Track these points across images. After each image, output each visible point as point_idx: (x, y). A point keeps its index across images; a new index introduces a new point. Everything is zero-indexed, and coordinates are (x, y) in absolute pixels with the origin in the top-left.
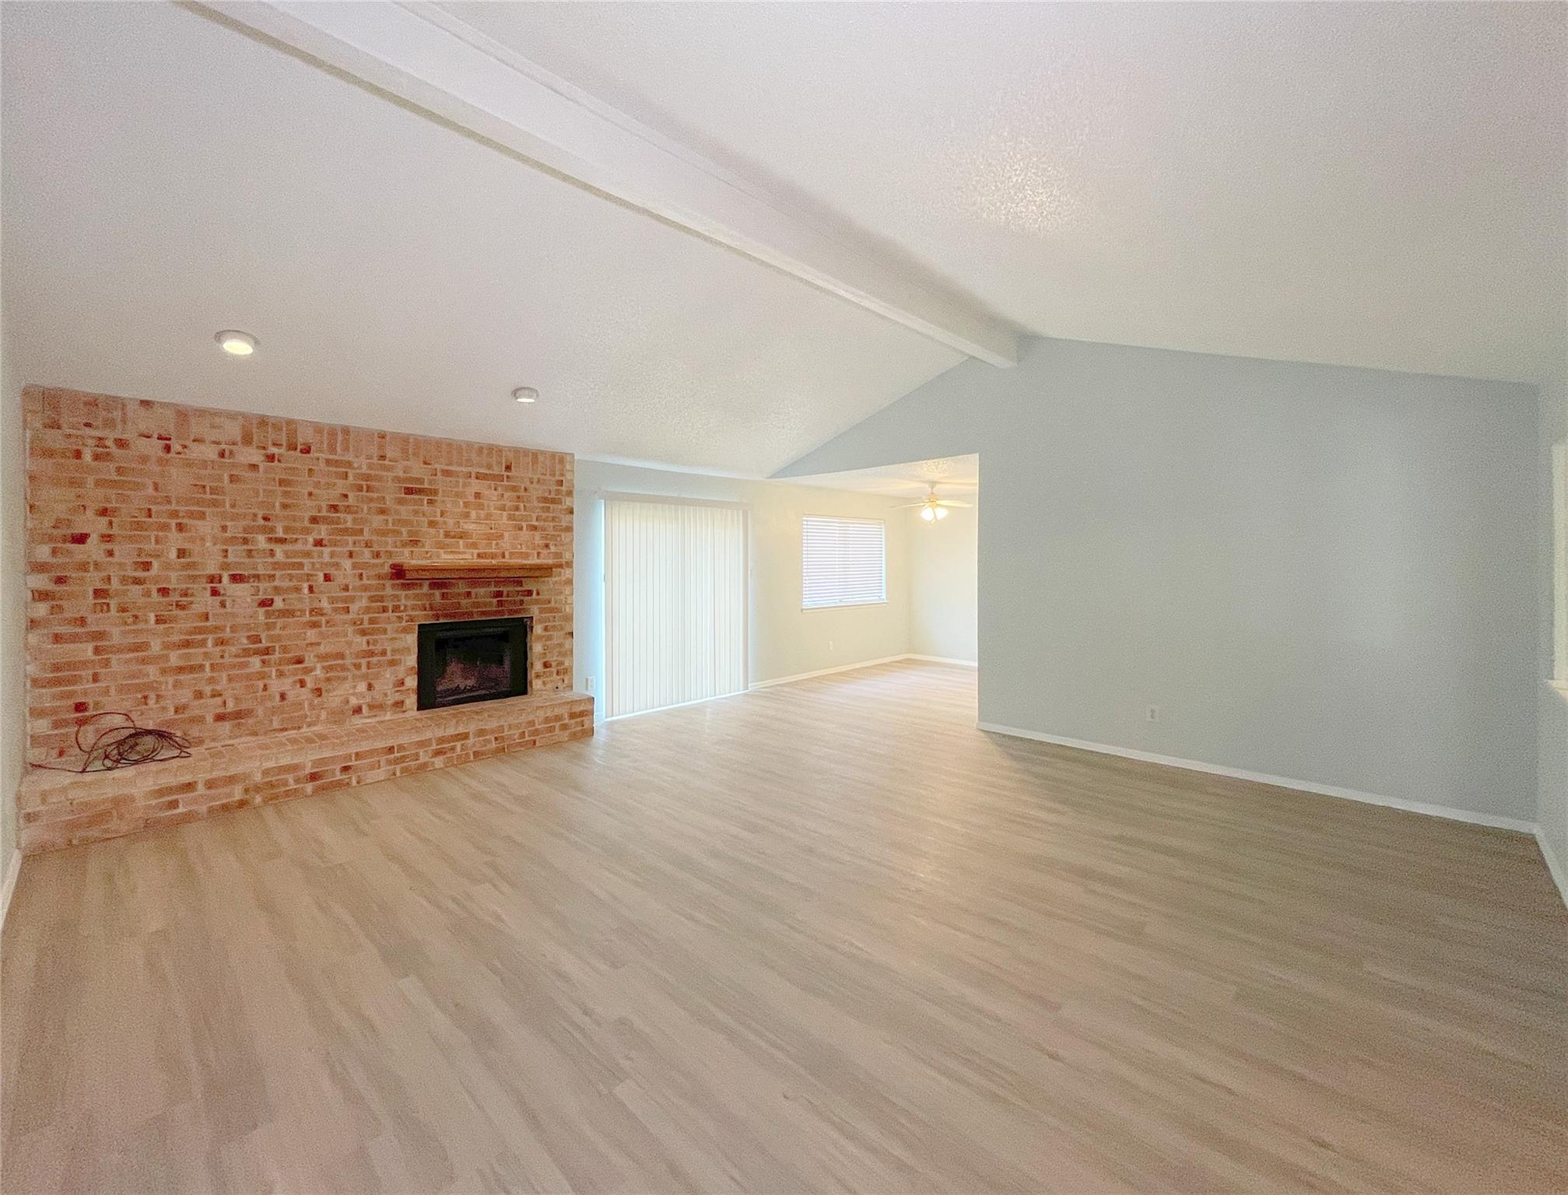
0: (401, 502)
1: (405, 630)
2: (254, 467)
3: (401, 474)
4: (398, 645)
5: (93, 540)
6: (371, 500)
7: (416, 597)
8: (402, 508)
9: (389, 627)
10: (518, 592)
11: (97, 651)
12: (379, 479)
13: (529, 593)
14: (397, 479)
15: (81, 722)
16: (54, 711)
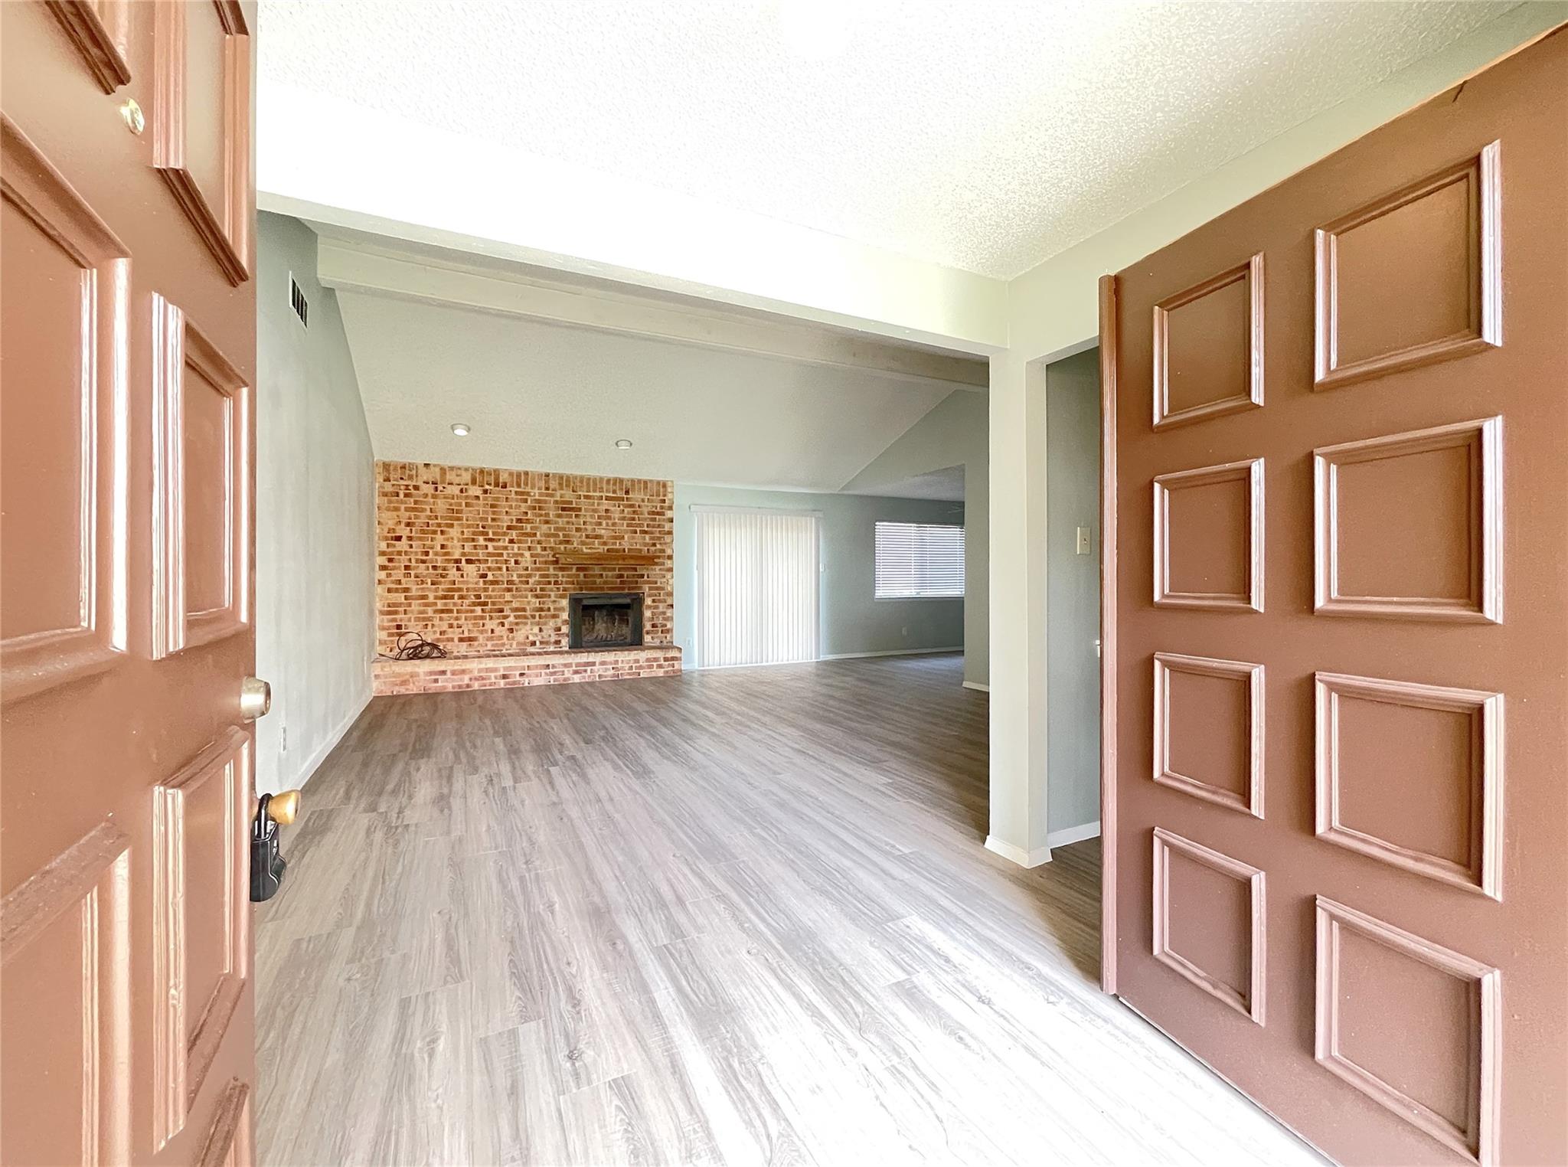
0: (559, 516)
1: (562, 597)
2: (477, 497)
3: (558, 499)
4: (557, 605)
5: (404, 539)
6: (541, 515)
7: (569, 576)
8: (560, 520)
9: (552, 594)
10: (634, 575)
11: (406, 598)
12: (545, 502)
13: (642, 576)
14: (556, 502)
15: (400, 635)
16: (388, 628)
